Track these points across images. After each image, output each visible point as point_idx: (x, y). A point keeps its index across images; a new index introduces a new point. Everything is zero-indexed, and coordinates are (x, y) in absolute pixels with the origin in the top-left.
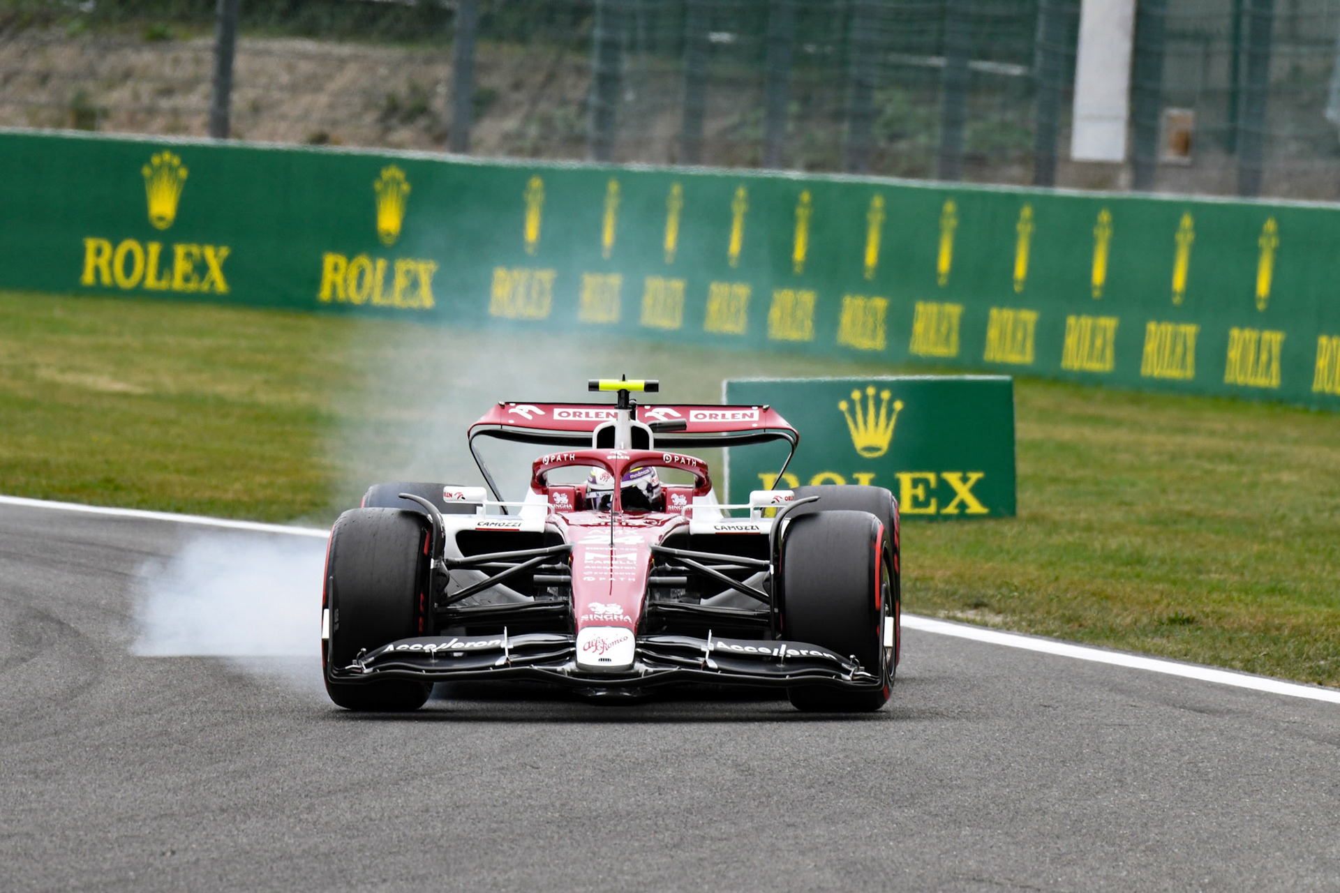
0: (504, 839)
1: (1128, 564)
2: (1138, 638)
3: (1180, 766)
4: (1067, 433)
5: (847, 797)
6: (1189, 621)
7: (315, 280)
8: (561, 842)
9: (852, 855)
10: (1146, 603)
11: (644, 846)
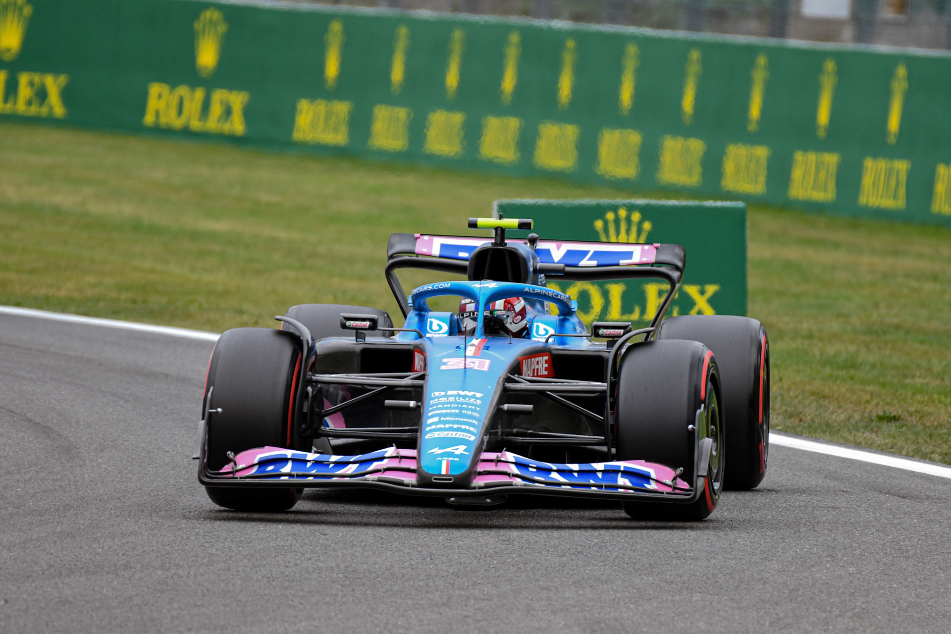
0: (294, 595)
1: (843, 368)
2: (851, 433)
3: (884, 544)
4: (792, 253)
5: (594, 565)
6: (895, 419)
7: (141, 108)
8: (345, 599)
9: (597, 615)
10: (858, 403)
11: (417, 604)
